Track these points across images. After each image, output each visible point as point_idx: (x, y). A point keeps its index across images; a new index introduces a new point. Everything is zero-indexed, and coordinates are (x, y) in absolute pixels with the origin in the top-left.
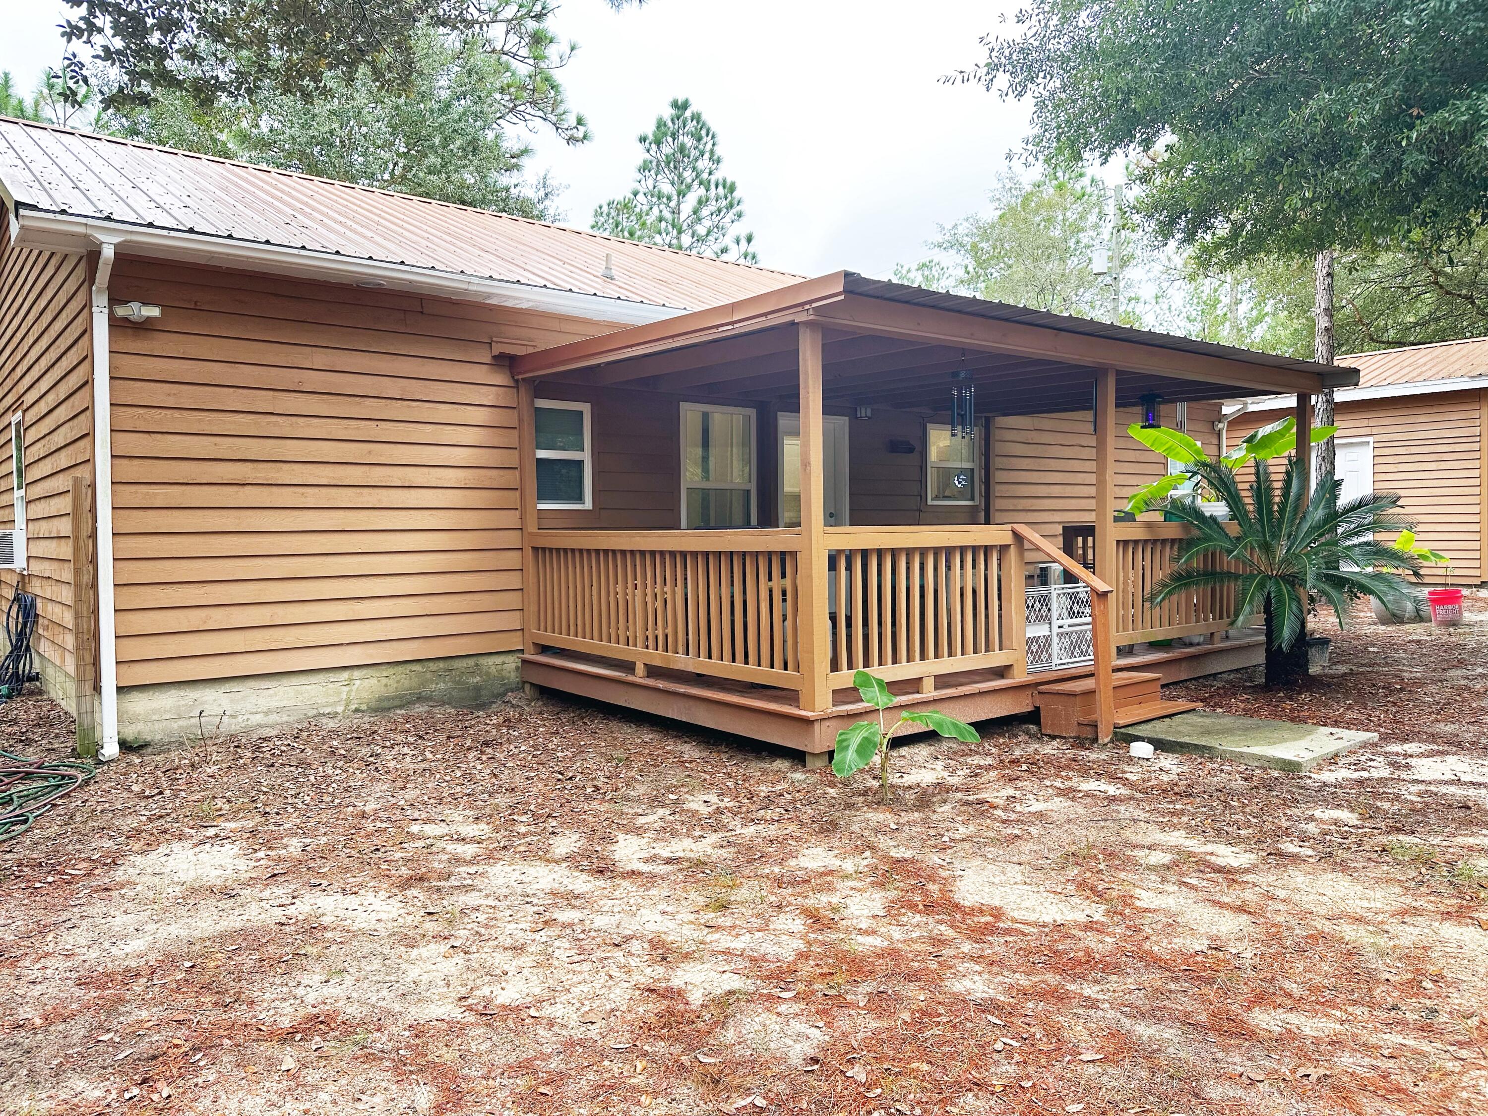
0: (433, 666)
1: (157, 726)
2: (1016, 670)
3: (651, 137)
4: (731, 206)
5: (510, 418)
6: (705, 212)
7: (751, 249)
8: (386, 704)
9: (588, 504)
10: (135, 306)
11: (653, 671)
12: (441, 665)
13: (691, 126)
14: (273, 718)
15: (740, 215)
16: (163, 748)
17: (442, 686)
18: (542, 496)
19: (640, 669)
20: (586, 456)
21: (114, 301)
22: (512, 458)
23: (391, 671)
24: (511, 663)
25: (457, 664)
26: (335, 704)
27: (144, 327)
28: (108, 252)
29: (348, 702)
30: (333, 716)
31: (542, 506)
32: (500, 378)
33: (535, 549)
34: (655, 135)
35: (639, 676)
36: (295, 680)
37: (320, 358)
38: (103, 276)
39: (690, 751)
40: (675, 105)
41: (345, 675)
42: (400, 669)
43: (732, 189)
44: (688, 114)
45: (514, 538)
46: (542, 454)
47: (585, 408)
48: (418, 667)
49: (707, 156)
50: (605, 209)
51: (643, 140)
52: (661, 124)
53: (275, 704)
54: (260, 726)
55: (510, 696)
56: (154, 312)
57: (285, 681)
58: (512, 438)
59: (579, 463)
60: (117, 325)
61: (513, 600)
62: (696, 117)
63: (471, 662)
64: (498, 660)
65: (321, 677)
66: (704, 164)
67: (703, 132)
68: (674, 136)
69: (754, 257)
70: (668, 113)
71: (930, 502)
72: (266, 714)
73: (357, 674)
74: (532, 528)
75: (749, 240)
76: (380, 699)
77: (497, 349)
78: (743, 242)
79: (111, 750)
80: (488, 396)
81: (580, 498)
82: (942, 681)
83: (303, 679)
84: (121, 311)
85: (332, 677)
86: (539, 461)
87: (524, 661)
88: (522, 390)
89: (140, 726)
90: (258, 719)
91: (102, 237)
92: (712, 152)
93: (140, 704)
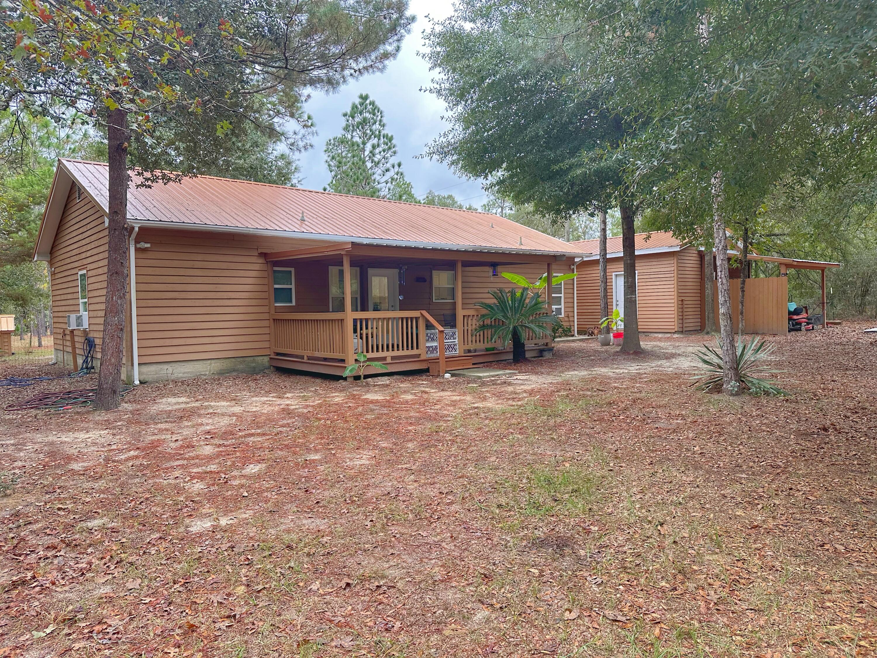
0: (238, 359)
1: (150, 376)
2: (422, 356)
3: (349, 113)
4: (390, 148)
5: (265, 274)
6: (377, 151)
7: (400, 170)
8: (223, 372)
9: (294, 304)
10: (142, 243)
11: (309, 358)
12: (241, 359)
13: (370, 107)
14: (186, 375)
15: (395, 153)
16: (151, 383)
17: (242, 366)
18: (276, 301)
19: (305, 358)
20: (293, 287)
21: (137, 242)
22: (266, 288)
23: (224, 361)
24: (266, 359)
25: (247, 359)
26: (206, 371)
27: (145, 250)
28: (137, 229)
29: (210, 371)
30: (205, 375)
31: (276, 305)
32: (261, 260)
33: (274, 320)
34: (351, 112)
35: (305, 360)
36: (192, 363)
37: (200, 257)
38: (134, 236)
39: (318, 381)
40: (361, 97)
41: (209, 362)
42: (227, 360)
43: (391, 139)
44: (368, 102)
45: (266, 316)
46: (276, 286)
47: (292, 270)
48: (233, 360)
49: (377, 123)
50: (332, 141)
51: (345, 115)
52: (354, 107)
53: (186, 370)
54: (182, 377)
55: (266, 371)
56: (148, 245)
57: (190, 363)
58: (265, 281)
59: (291, 289)
60: (137, 250)
61: (267, 337)
62: (372, 103)
63: (252, 359)
64: (261, 358)
65: (201, 362)
66: (376, 126)
67: (376, 111)
68: (361, 113)
69: (402, 174)
70: (357, 101)
71: (434, 301)
72: (184, 373)
73: (213, 361)
74: (273, 312)
75: (399, 165)
76: (221, 370)
77: (260, 251)
78: (396, 167)
79: (137, 382)
80: (257, 267)
81: (291, 301)
82: (393, 358)
83: (195, 363)
84: (138, 246)
85: (205, 362)
86: (275, 289)
87: (271, 358)
88: (269, 265)
89: (145, 376)
90: (181, 375)
91: (135, 225)
92: (380, 121)
93: (145, 369)
